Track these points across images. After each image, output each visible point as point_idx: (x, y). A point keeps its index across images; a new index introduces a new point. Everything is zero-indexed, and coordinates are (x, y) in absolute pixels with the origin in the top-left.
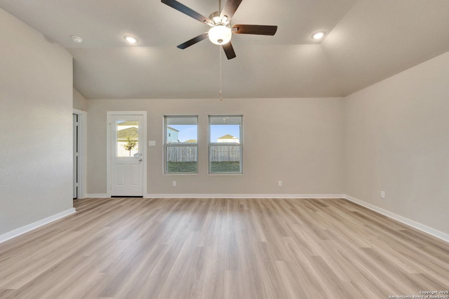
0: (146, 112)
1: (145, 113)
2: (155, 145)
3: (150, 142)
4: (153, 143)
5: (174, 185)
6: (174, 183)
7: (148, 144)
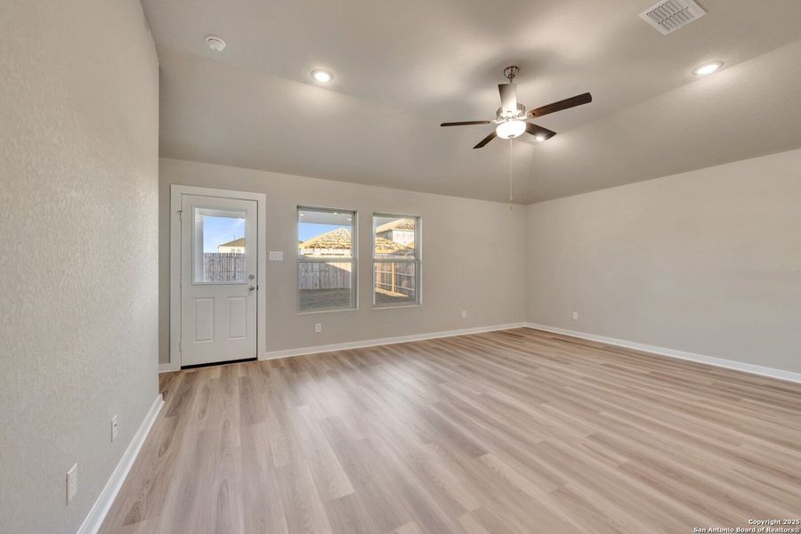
0: (264, 195)
1: (262, 197)
2: (282, 259)
3: (271, 252)
4: (277, 256)
5: (317, 331)
6: (318, 328)
7: (267, 258)
